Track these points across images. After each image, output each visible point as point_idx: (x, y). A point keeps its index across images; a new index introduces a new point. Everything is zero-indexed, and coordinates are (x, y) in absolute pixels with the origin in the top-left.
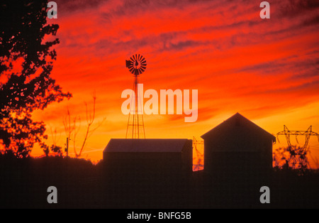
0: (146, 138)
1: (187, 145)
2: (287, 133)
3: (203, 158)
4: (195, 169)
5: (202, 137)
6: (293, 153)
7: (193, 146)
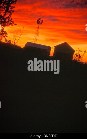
0: (38, 44)
1: (49, 48)
2: (79, 51)
3: (53, 53)
4: (50, 56)
5: (54, 47)
6: (77, 56)
7: (51, 49)
